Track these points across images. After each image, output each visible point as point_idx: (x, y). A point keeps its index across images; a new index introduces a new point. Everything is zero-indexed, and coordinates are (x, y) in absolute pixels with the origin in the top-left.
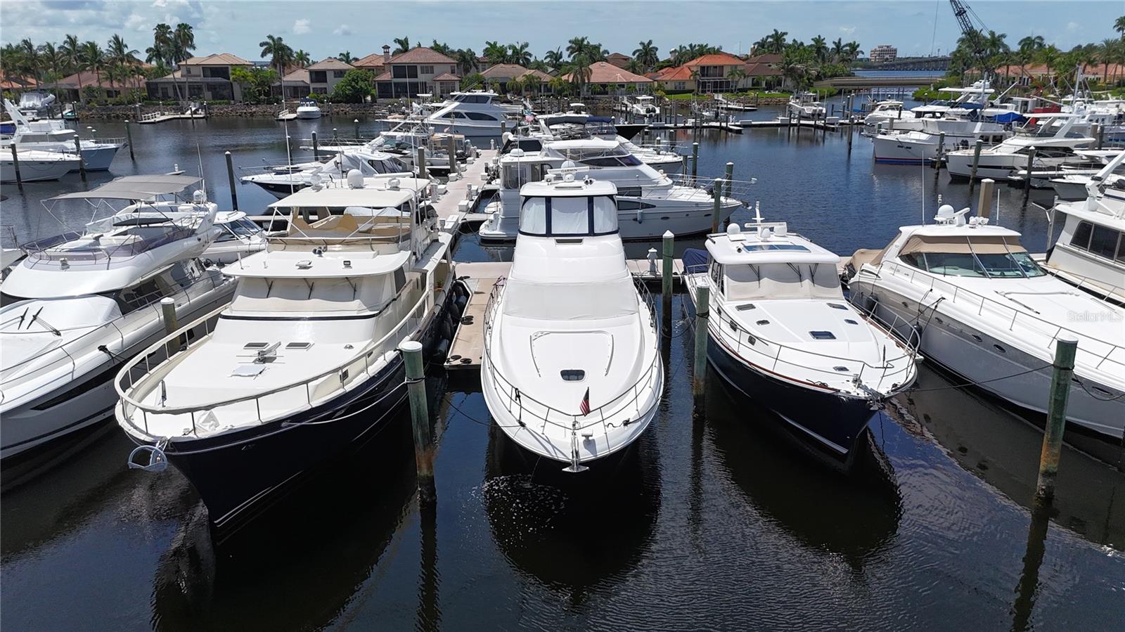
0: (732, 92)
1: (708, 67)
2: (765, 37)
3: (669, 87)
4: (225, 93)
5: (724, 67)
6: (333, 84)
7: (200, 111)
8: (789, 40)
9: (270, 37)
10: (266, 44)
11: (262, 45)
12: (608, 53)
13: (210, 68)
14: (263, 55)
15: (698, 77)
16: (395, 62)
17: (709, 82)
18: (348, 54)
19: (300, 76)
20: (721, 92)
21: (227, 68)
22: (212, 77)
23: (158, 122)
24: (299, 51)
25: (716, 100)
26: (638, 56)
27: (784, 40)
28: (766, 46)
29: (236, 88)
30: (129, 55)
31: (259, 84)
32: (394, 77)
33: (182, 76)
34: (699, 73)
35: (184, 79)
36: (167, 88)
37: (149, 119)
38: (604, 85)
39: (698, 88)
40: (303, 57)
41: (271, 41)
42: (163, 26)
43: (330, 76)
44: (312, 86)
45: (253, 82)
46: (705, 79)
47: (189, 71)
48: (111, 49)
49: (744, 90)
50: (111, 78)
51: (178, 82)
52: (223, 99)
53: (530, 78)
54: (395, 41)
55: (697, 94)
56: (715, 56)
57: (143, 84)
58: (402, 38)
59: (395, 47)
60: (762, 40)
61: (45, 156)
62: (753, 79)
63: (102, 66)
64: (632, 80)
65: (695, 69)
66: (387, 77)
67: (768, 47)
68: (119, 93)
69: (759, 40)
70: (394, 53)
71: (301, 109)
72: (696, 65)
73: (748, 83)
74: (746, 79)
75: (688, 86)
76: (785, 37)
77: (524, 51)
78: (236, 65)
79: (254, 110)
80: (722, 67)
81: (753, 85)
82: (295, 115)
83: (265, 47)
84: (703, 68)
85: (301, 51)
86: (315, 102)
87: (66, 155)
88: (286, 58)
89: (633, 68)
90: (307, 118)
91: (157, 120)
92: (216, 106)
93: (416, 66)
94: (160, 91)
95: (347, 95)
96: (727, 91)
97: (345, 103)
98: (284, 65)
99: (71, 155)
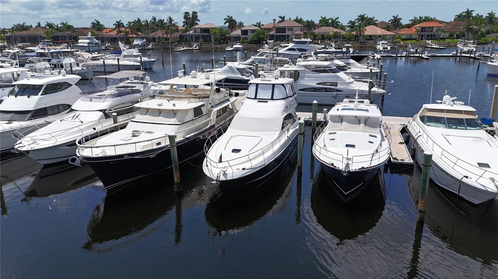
0: (437, 40)
1: (425, 28)
2: (461, 13)
3: (404, 37)
4: (208, 39)
5: (434, 27)
6: (250, 36)
7: (197, 47)
8: (474, 14)
9: (228, 16)
10: (227, 19)
11: (225, 19)
12: (378, 21)
13: (204, 29)
14: (225, 23)
15: (419, 32)
16: (277, 26)
17: (425, 35)
18: (260, 22)
19: (238, 32)
20: (431, 39)
21: (210, 29)
22: (204, 33)
23: (181, 51)
24: (240, 22)
25: (427, 43)
26: (391, 22)
27: (472, 14)
28: (462, 17)
29: (212, 37)
30: (174, 24)
31: (221, 36)
32: (276, 33)
33: (193, 32)
34: (420, 30)
35: (193, 34)
36: (187, 37)
37: (178, 49)
38: (370, 36)
39: (419, 37)
40: (241, 25)
41: (228, 18)
42: (187, 12)
43: (249, 32)
44: (242, 36)
45: (219, 35)
46: (423, 33)
47: (196, 31)
48: (167, 22)
49: (444, 39)
50: (167, 33)
51: (190, 35)
52: (207, 42)
53: (336, 33)
54: (279, 17)
55: (418, 40)
56: (432, 22)
57: (178, 36)
58: (283, 16)
59: (279, 19)
60: (460, 14)
61: (128, 63)
62: (450, 33)
63: (164, 28)
64: (385, 34)
65: (418, 29)
66: (273, 32)
67: (463, 17)
68: (169, 39)
69: (458, 14)
70: (278, 22)
71: (235, 46)
72: (419, 27)
73: (447, 35)
74: (445, 33)
75: (414, 37)
76: (472, 12)
77: (337, 20)
78: (213, 28)
79: (218, 46)
80: (433, 27)
81: (450, 36)
82: (232, 49)
83: (226, 20)
84: (422, 28)
85: (241, 22)
86: (241, 43)
87: (135, 63)
88: (234, 25)
89: (388, 28)
90: (237, 50)
91: (180, 50)
92: (204, 44)
93: (286, 28)
94: (184, 38)
95: (255, 40)
96: (434, 39)
97: (254, 44)
98: (233, 28)
99: (137, 63)
